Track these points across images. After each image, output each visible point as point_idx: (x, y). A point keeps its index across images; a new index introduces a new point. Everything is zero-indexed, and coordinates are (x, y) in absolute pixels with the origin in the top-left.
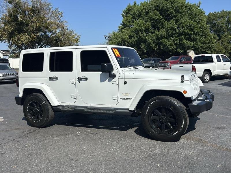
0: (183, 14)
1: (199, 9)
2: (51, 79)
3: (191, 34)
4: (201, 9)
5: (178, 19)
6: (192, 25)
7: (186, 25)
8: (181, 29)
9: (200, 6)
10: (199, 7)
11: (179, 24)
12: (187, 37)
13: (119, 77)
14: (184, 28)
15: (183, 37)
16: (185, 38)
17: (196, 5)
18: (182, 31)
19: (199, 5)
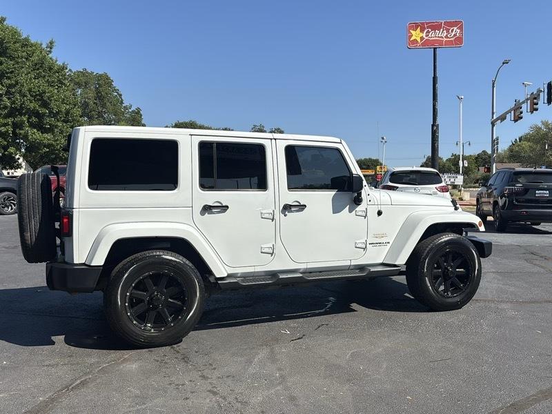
0: (18, 63)
1: (50, 55)
2: (207, 209)
3: (44, 114)
4: (54, 58)
5: (7, 73)
6: (45, 92)
7: (30, 91)
8: (17, 99)
9: (53, 50)
10: (50, 52)
11: (9, 85)
12: (34, 119)
13: (369, 203)
14: (26, 96)
15: (25, 119)
16: (28, 122)
17: (44, 46)
18: (21, 105)
19: (51, 48)
